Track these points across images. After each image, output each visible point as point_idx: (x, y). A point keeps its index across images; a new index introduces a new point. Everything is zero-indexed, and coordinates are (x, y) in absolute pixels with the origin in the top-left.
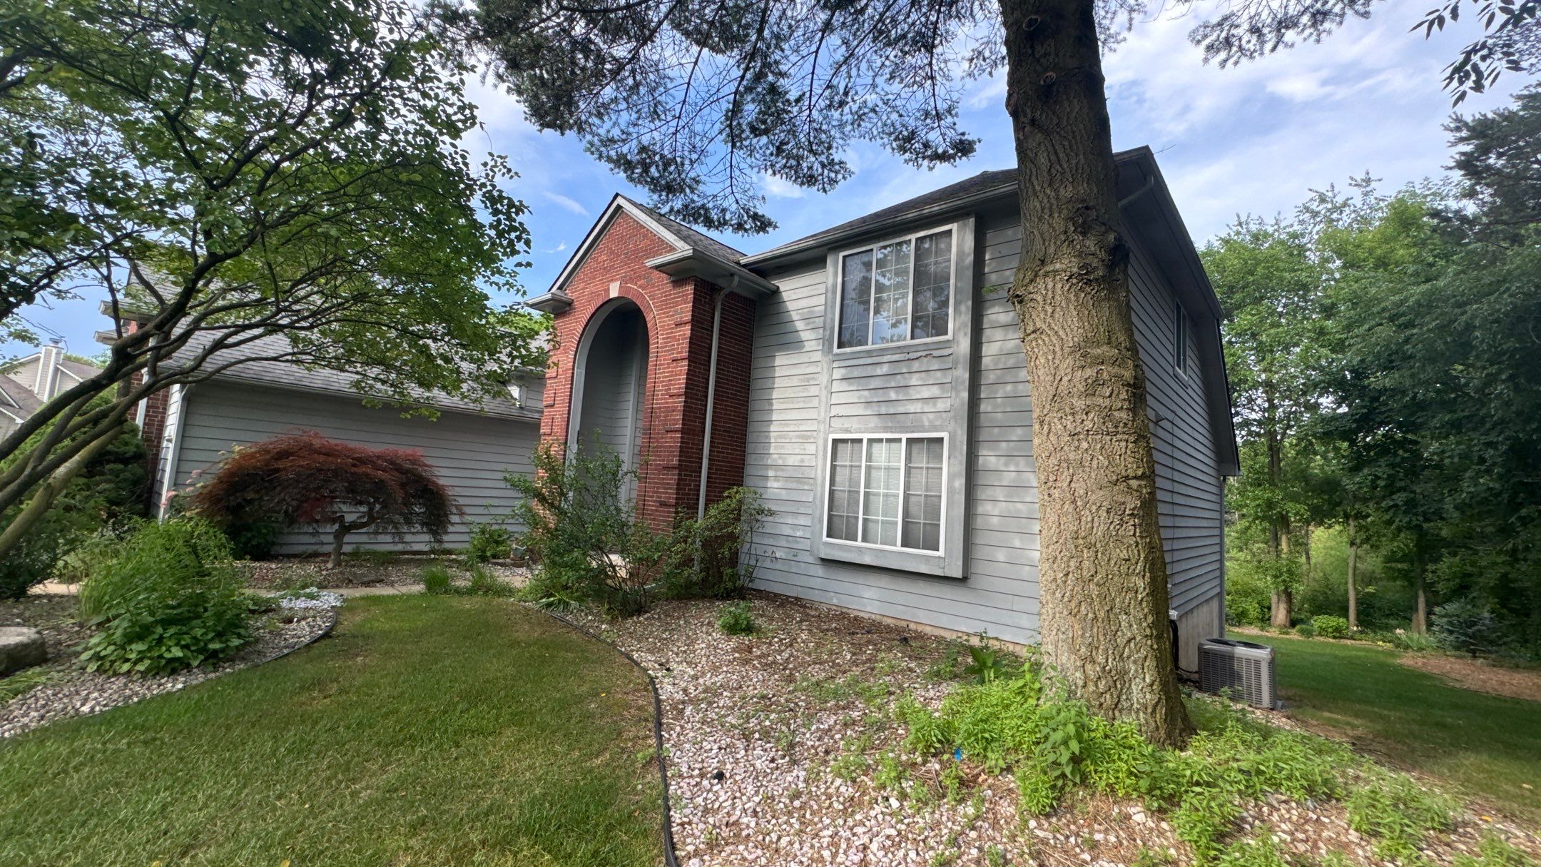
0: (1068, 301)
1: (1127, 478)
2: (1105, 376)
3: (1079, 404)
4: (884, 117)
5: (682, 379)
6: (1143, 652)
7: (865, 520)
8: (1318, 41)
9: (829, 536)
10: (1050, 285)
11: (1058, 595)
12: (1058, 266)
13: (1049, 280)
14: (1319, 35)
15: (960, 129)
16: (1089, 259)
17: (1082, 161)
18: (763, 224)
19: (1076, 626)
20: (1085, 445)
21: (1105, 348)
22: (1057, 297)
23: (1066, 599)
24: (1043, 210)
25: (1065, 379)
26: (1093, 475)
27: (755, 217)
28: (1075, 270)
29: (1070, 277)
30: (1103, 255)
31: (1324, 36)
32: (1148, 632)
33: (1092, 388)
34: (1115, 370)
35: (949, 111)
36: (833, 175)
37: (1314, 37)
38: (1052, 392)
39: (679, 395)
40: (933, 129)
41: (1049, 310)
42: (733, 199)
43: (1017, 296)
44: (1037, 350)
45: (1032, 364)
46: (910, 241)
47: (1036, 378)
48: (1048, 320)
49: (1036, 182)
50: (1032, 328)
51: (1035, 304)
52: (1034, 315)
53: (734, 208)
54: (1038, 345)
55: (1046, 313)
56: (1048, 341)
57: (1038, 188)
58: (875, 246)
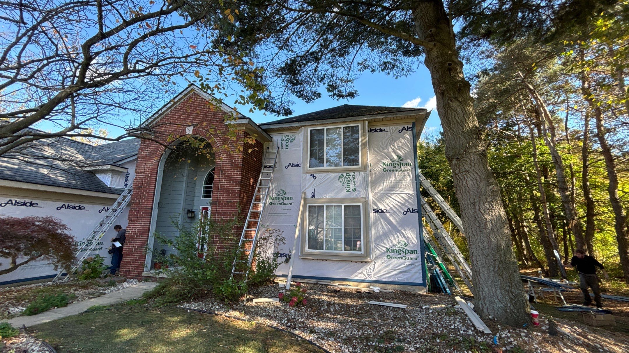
0: (479, 162)
7: (326, 240)
9: (309, 248)
10: (472, 156)
13: (471, 154)
22: (475, 160)
25: (483, 189)
35: (350, 81)
39: (237, 185)
40: (344, 86)
41: (473, 164)
42: (280, 100)
43: (457, 158)
44: (466, 178)
45: (464, 183)
46: (341, 128)
47: (467, 188)
48: (473, 168)
49: (458, 119)
50: (464, 170)
51: (466, 162)
52: (465, 166)
53: (279, 104)
54: (467, 177)
55: (471, 165)
56: (472, 175)
57: (459, 121)
58: (325, 128)
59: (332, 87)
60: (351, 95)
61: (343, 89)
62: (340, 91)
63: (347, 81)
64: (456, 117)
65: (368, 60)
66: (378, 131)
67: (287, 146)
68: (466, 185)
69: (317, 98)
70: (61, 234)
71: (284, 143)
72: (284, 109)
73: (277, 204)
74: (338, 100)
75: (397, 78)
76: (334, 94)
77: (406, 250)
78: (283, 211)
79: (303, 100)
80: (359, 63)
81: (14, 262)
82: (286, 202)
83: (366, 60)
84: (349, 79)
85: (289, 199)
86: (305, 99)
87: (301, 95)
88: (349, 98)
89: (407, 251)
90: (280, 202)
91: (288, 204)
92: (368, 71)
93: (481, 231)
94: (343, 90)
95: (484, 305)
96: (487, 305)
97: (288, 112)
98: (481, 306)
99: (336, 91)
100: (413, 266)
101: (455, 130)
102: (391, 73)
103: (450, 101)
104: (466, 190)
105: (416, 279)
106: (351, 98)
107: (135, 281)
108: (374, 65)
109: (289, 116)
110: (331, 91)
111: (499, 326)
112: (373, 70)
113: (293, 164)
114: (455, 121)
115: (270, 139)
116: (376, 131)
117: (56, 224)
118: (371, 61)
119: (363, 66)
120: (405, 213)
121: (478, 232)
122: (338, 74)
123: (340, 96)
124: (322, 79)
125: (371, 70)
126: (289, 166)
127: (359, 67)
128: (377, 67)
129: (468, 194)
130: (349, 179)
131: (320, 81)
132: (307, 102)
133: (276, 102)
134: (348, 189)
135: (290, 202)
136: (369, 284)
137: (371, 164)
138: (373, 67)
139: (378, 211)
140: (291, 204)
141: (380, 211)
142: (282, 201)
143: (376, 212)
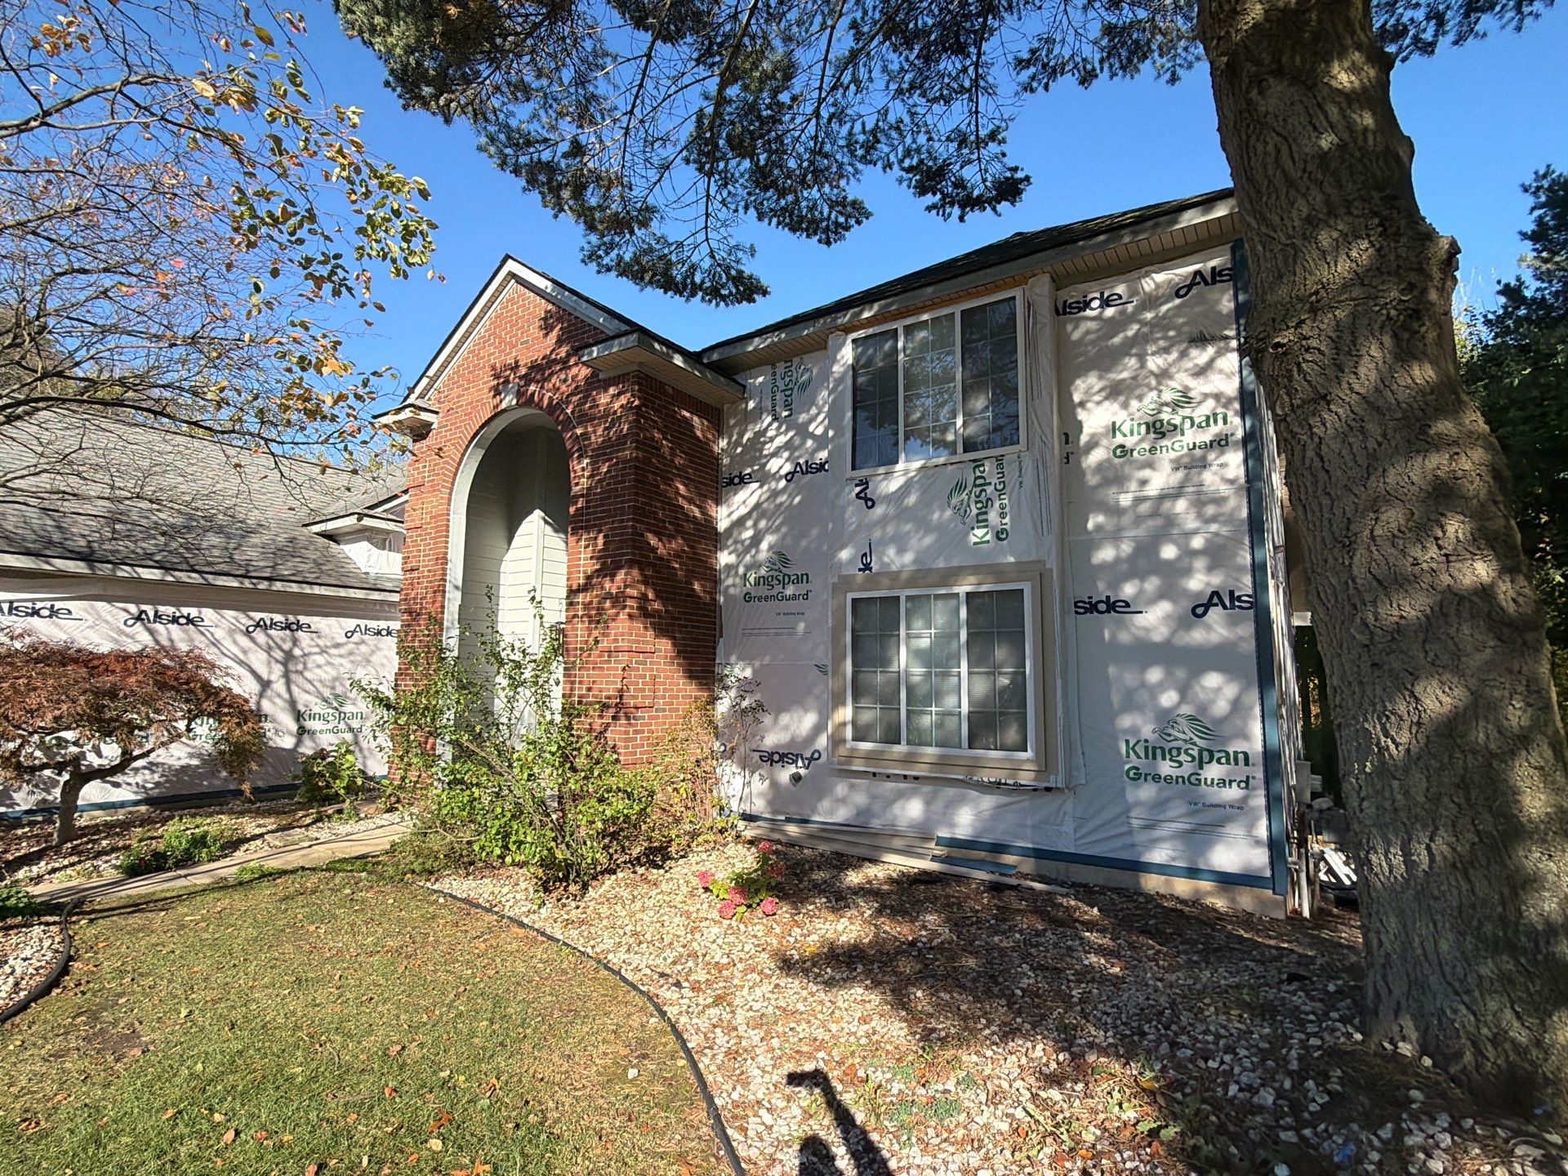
4: (908, 140)
7: (911, 713)
8: (1519, 29)
9: (857, 738)
10: (1345, 323)
14: (1521, 20)
15: (1010, 162)
18: (748, 290)
20: (1444, 579)
22: (1360, 338)
27: (739, 279)
28: (1393, 293)
29: (1385, 306)
31: (1528, 21)
35: (992, 136)
36: (842, 220)
37: (1514, 23)
40: (970, 162)
41: (1348, 362)
43: (1280, 345)
44: (1319, 431)
45: (1310, 454)
46: (953, 315)
47: (1322, 475)
48: (1345, 379)
50: (1308, 394)
51: (1315, 356)
52: (1312, 373)
53: (706, 264)
54: (1322, 422)
55: (1338, 370)
56: (1343, 412)
57: (1295, 174)
58: (899, 325)
60: (1009, 189)
61: (970, 173)
62: (960, 184)
63: (980, 143)
64: (1285, 159)
65: (1058, 37)
66: (1096, 303)
67: (789, 407)
68: (1318, 465)
69: (859, 222)
71: (781, 398)
73: (766, 598)
74: (961, 219)
75: (1174, 79)
77: (1201, 751)
79: (808, 236)
82: (790, 589)
83: (1049, 41)
84: (983, 133)
85: (798, 579)
86: (813, 233)
87: (799, 222)
88: (1004, 206)
89: (1204, 756)
90: (774, 592)
91: (795, 597)
92: (1067, 82)
93: (1374, 665)
94: (974, 178)
95: (1383, 992)
98: (1370, 993)
99: (947, 188)
101: (1277, 220)
103: (1254, 94)
104: (1315, 483)
106: (1013, 203)
110: (930, 190)
111: (1415, 1094)
112: (1088, 77)
113: (808, 466)
114: (1278, 180)
116: (1086, 306)
118: (1070, 38)
119: (1039, 66)
120: (1200, 611)
123: (971, 203)
124: (869, 147)
125: (1078, 76)
126: (794, 472)
127: (1025, 75)
128: (1097, 57)
129: (1326, 501)
130: (983, 498)
131: (864, 160)
132: (828, 243)
134: (981, 533)
135: (803, 588)
136: (1062, 866)
137: (1066, 435)
138: (1084, 60)
139: (1093, 608)
140: (806, 596)
141: (1102, 607)
142: (779, 588)
143: (1087, 611)
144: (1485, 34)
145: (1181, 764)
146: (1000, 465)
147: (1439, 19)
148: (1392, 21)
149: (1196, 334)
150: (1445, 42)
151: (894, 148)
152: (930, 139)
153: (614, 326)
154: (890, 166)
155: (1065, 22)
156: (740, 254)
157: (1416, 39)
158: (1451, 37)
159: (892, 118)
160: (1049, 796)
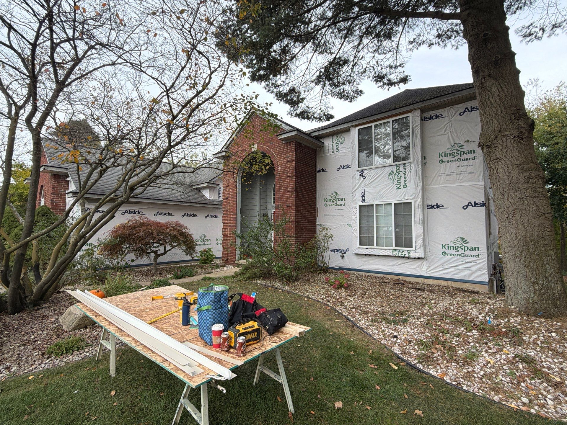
0: (514, 147)
1: (544, 214)
2: (532, 175)
3: (522, 187)
4: (376, 69)
5: (293, 184)
6: (556, 279)
7: (377, 237)
9: (360, 245)
10: (505, 141)
11: (518, 260)
12: (508, 133)
13: (504, 139)
15: (406, 74)
16: (522, 130)
17: (514, 90)
19: (528, 271)
20: (526, 202)
21: (532, 164)
22: (508, 145)
23: (522, 261)
24: (497, 111)
25: (514, 178)
26: (531, 213)
28: (517, 134)
29: (514, 137)
30: (527, 128)
32: (557, 271)
33: (528, 179)
34: (536, 173)
35: (400, 66)
36: (356, 95)
38: (508, 182)
39: (292, 191)
40: (393, 73)
41: (505, 150)
42: (319, 108)
43: (487, 145)
44: (497, 167)
45: (495, 172)
46: (390, 122)
47: (498, 177)
48: (504, 154)
49: (492, 100)
50: (495, 158)
51: (497, 148)
52: (496, 152)
53: (319, 112)
54: (498, 164)
55: (503, 152)
56: (503, 162)
57: (493, 102)
58: (373, 124)
59: (379, 78)
60: (404, 80)
61: (392, 76)
62: (389, 80)
63: (396, 67)
64: (490, 98)
65: (422, 34)
66: (434, 117)
67: (337, 149)
68: (497, 174)
69: (360, 95)
70: (185, 232)
71: (335, 146)
72: (325, 115)
73: (331, 205)
74: (389, 89)
76: (384, 84)
77: (465, 247)
78: (337, 212)
80: (410, 42)
81: (165, 249)
82: (339, 203)
83: (419, 36)
84: (398, 64)
85: (342, 200)
86: (347, 99)
87: (342, 96)
88: (402, 84)
89: (466, 249)
90: (334, 203)
91: (341, 205)
92: (424, 47)
94: (393, 78)
96: (512, 296)
97: (329, 117)
99: (385, 81)
100: (473, 264)
101: (488, 113)
102: (449, 45)
105: (476, 277)
106: (405, 83)
107: (231, 267)
108: (431, 38)
109: (332, 121)
110: (380, 81)
112: (430, 45)
113: (344, 166)
115: (321, 144)
116: (431, 118)
117: (182, 226)
118: (426, 34)
119: (416, 43)
120: (465, 207)
121: (507, 223)
122: (382, 63)
123: (391, 83)
125: (428, 45)
126: (340, 168)
128: (434, 40)
132: (351, 102)
133: (315, 111)
134: (398, 186)
135: (342, 202)
136: (423, 279)
137: (425, 157)
138: (430, 40)
139: (432, 207)
140: (344, 205)
141: (435, 207)
142: (335, 202)
143: (431, 208)
144: (558, 35)
145: (458, 251)
146: (405, 166)
147: (543, 30)
148: (529, 31)
149: (466, 140)
150: (546, 35)
151: (371, 72)
152: (382, 69)
153: (288, 128)
154: (369, 77)
155: (425, 30)
156: (329, 109)
157: (536, 36)
158: (548, 35)
159: (371, 64)
160: (420, 260)
